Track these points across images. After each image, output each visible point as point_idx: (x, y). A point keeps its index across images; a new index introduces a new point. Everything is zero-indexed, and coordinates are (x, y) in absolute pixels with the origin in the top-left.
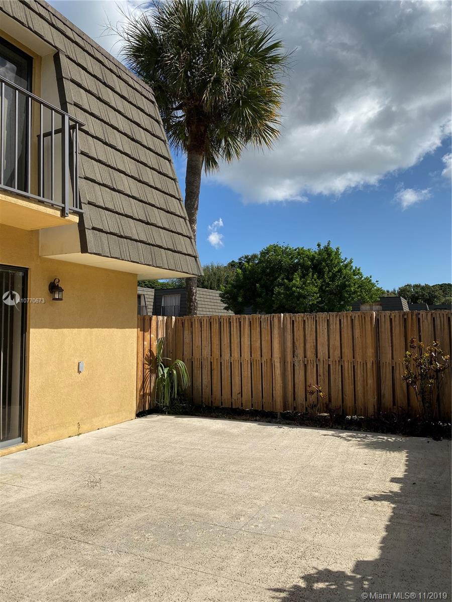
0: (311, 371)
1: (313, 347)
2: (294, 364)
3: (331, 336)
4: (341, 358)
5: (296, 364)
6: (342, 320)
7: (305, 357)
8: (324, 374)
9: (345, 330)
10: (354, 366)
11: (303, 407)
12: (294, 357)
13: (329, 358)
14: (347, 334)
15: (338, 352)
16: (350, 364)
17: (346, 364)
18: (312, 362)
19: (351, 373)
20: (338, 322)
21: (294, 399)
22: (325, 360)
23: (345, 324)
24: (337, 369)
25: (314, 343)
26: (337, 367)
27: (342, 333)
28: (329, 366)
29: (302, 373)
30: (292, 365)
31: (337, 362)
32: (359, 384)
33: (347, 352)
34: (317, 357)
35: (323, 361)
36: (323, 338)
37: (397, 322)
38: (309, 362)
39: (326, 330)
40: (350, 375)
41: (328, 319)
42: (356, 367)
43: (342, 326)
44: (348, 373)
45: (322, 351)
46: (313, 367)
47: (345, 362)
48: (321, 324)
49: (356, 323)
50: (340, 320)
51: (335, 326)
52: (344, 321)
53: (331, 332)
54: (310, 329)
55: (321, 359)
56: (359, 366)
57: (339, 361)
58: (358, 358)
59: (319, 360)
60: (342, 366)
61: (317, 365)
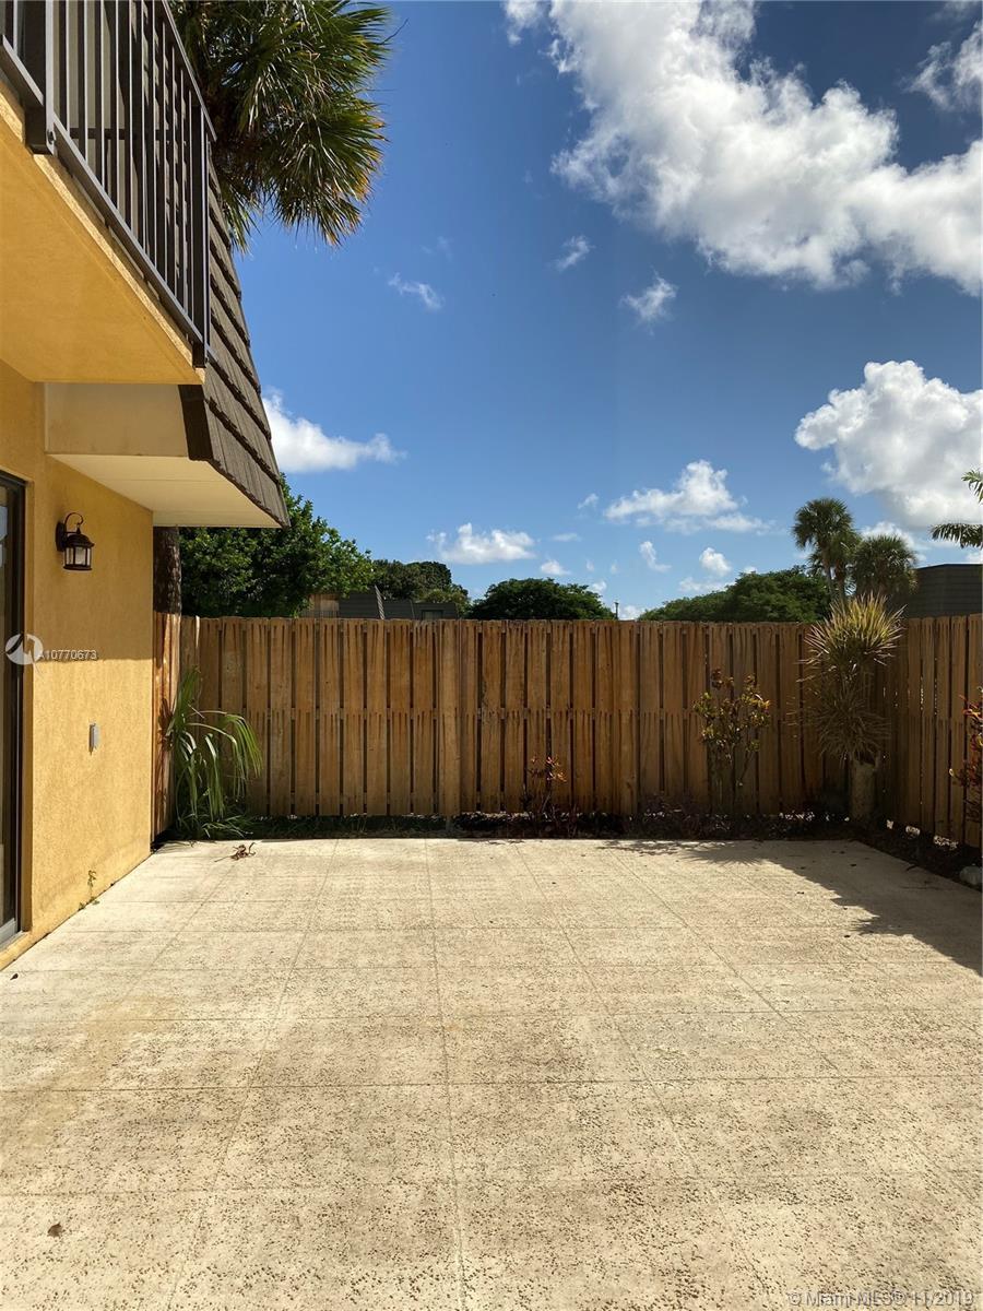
0: (514, 731)
1: (519, 687)
2: (480, 721)
3: (554, 665)
4: (572, 706)
5: (484, 720)
6: (575, 636)
7: (503, 705)
8: (538, 738)
9: (578, 653)
10: (594, 722)
11: (496, 802)
12: (480, 706)
13: (548, 706)
14: (584, 662)
15: (565, 696)
16: (587, 717)
17: (580, 717)
18: (516, 715)
19: (588, 734)
20: (567, 638)
21: (479, 789)
22: (540, 710)
23: (581, 642)
24: (563, 730)
25: (520, 677)
26: (564, 724)
27: (575, 660)
28: (549, 721)
29: (496, 737)
30: (476, 722)
31: (564, 714)
32: (602, 753)
33: (583, 695)
34: (525, 706)
35: (538, 712)
36: (538, 669)
37: (672, 641)
38: (511, 715)
39: (544, 654)
40: (586, 738)
41: (549, 631)
42: (597, 723)
43: (575, 646)
45: (537, 692)
46: (518, 725)
47: (578, 714)
48: (535, 642)
49: (601, 640)
50: (571, 636)
51: (562, 647)
52: (579, 637)
53: (554, 656)
54: (514, 652)
55: (534, 710)
56: (603, 722)
57: (567, 713)
58: (602, 707)
59: (530, 711)
60: (572, 721)
61: (525, 721)
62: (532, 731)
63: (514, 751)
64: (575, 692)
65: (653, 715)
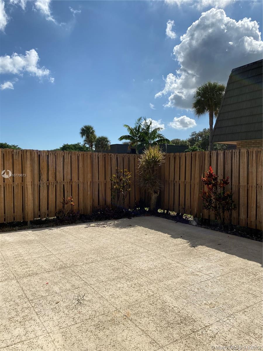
0: (52, 189)
1: (53, 174)
2: (39, 186)
3: (65, 167)
4: (71, 180)
5: (41, 186)
6: (72, 156)
7: (48, 180)
8: (60, 191)
9: (73, 163)
10: (78, 185)
11: (46, 214)
12: (39, 181)
13: (64, 180)
14: (75, 165)
15: (69, 177)
16: (76, 183)
17: (74, 183)
18: (52, 184)
19: (77, 189)
21: (39, 210)
22: (61, 182)
23: (74, 158)
24: (69, 187)
25: (54, 171)
26: (69, 186)
27: (72, 165)
28: (64, 185)
29: (46, 191)
30: (38, 186)
32: (81, 195)
33: (75, 176)
34: (56, 180)
35: (60, 182)
36: (60, 168)
37: (101, 159)
38: (51, 183)
39: (62, 162)
41: (64, 155)
42: (79, 185)
43: (72, 160)
44: (75, 189)
45: (60, 176)
46: (53, 187)
48: (59, 158)
49: (80, 158)
51: (67, 160)
53: (65, 163)
54: (51, 161)
55: (59, 182)
56: (81, 185)
57: (70, 182)
58: (81, 180)
59: (57, 182)
60: (71, 185)
61: (56, 185)
62: (58, 188)
63: (52, 197)
64: (72, 175)
65: (96, 182)
